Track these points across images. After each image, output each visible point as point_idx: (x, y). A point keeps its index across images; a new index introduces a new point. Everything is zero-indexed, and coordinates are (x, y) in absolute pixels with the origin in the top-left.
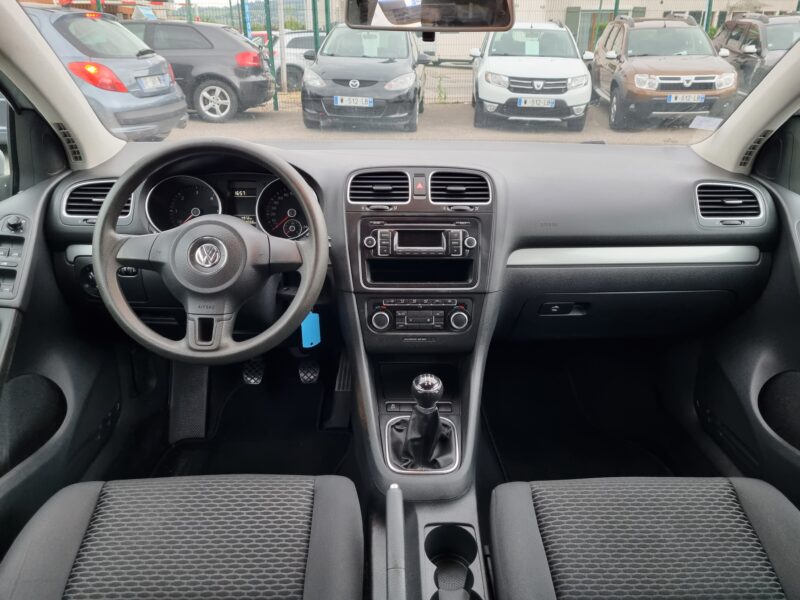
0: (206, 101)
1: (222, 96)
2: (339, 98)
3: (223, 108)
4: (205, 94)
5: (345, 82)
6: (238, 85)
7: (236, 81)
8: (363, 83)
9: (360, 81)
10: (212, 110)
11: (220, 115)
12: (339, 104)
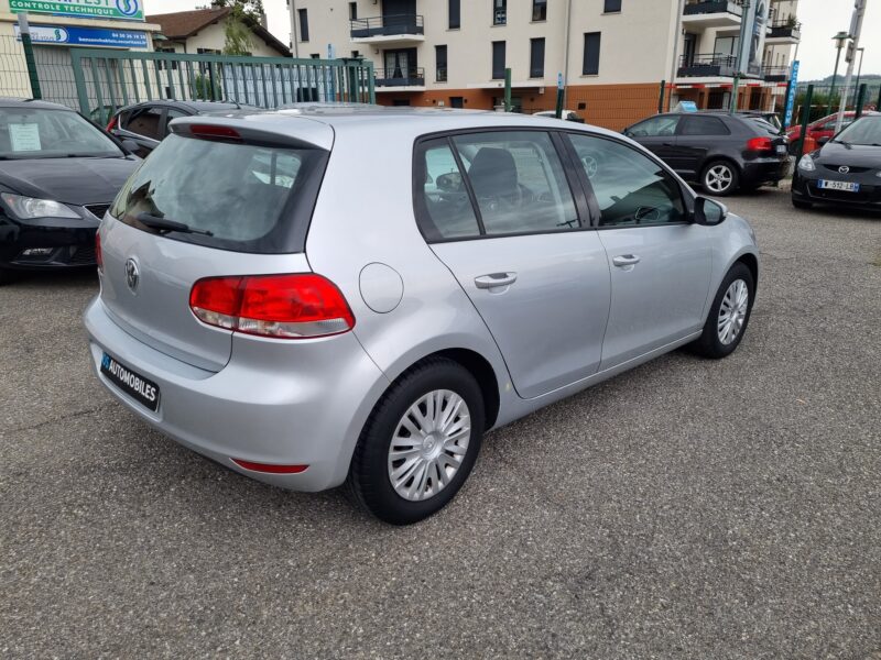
0: (711, 177)
1: (726, 174)
2: (824, 181)
3: (724, 184)
4: (712, 171)
5: (835, 167)
6: (742, 166)
7: (741, 162)
8: (853, 169)
9: (850, 167)
10: (715, 185)
11: (721, 189)
12: (823, 186)
